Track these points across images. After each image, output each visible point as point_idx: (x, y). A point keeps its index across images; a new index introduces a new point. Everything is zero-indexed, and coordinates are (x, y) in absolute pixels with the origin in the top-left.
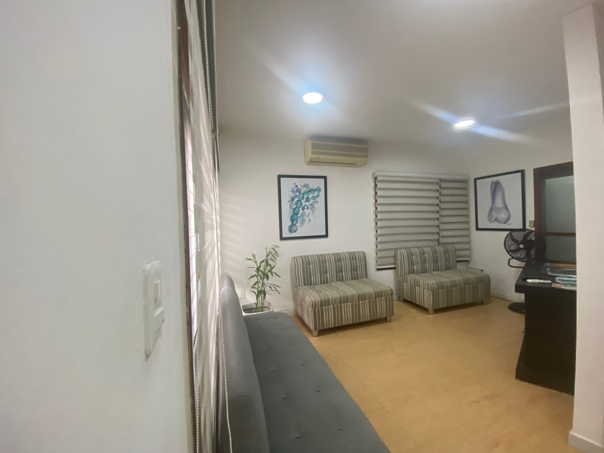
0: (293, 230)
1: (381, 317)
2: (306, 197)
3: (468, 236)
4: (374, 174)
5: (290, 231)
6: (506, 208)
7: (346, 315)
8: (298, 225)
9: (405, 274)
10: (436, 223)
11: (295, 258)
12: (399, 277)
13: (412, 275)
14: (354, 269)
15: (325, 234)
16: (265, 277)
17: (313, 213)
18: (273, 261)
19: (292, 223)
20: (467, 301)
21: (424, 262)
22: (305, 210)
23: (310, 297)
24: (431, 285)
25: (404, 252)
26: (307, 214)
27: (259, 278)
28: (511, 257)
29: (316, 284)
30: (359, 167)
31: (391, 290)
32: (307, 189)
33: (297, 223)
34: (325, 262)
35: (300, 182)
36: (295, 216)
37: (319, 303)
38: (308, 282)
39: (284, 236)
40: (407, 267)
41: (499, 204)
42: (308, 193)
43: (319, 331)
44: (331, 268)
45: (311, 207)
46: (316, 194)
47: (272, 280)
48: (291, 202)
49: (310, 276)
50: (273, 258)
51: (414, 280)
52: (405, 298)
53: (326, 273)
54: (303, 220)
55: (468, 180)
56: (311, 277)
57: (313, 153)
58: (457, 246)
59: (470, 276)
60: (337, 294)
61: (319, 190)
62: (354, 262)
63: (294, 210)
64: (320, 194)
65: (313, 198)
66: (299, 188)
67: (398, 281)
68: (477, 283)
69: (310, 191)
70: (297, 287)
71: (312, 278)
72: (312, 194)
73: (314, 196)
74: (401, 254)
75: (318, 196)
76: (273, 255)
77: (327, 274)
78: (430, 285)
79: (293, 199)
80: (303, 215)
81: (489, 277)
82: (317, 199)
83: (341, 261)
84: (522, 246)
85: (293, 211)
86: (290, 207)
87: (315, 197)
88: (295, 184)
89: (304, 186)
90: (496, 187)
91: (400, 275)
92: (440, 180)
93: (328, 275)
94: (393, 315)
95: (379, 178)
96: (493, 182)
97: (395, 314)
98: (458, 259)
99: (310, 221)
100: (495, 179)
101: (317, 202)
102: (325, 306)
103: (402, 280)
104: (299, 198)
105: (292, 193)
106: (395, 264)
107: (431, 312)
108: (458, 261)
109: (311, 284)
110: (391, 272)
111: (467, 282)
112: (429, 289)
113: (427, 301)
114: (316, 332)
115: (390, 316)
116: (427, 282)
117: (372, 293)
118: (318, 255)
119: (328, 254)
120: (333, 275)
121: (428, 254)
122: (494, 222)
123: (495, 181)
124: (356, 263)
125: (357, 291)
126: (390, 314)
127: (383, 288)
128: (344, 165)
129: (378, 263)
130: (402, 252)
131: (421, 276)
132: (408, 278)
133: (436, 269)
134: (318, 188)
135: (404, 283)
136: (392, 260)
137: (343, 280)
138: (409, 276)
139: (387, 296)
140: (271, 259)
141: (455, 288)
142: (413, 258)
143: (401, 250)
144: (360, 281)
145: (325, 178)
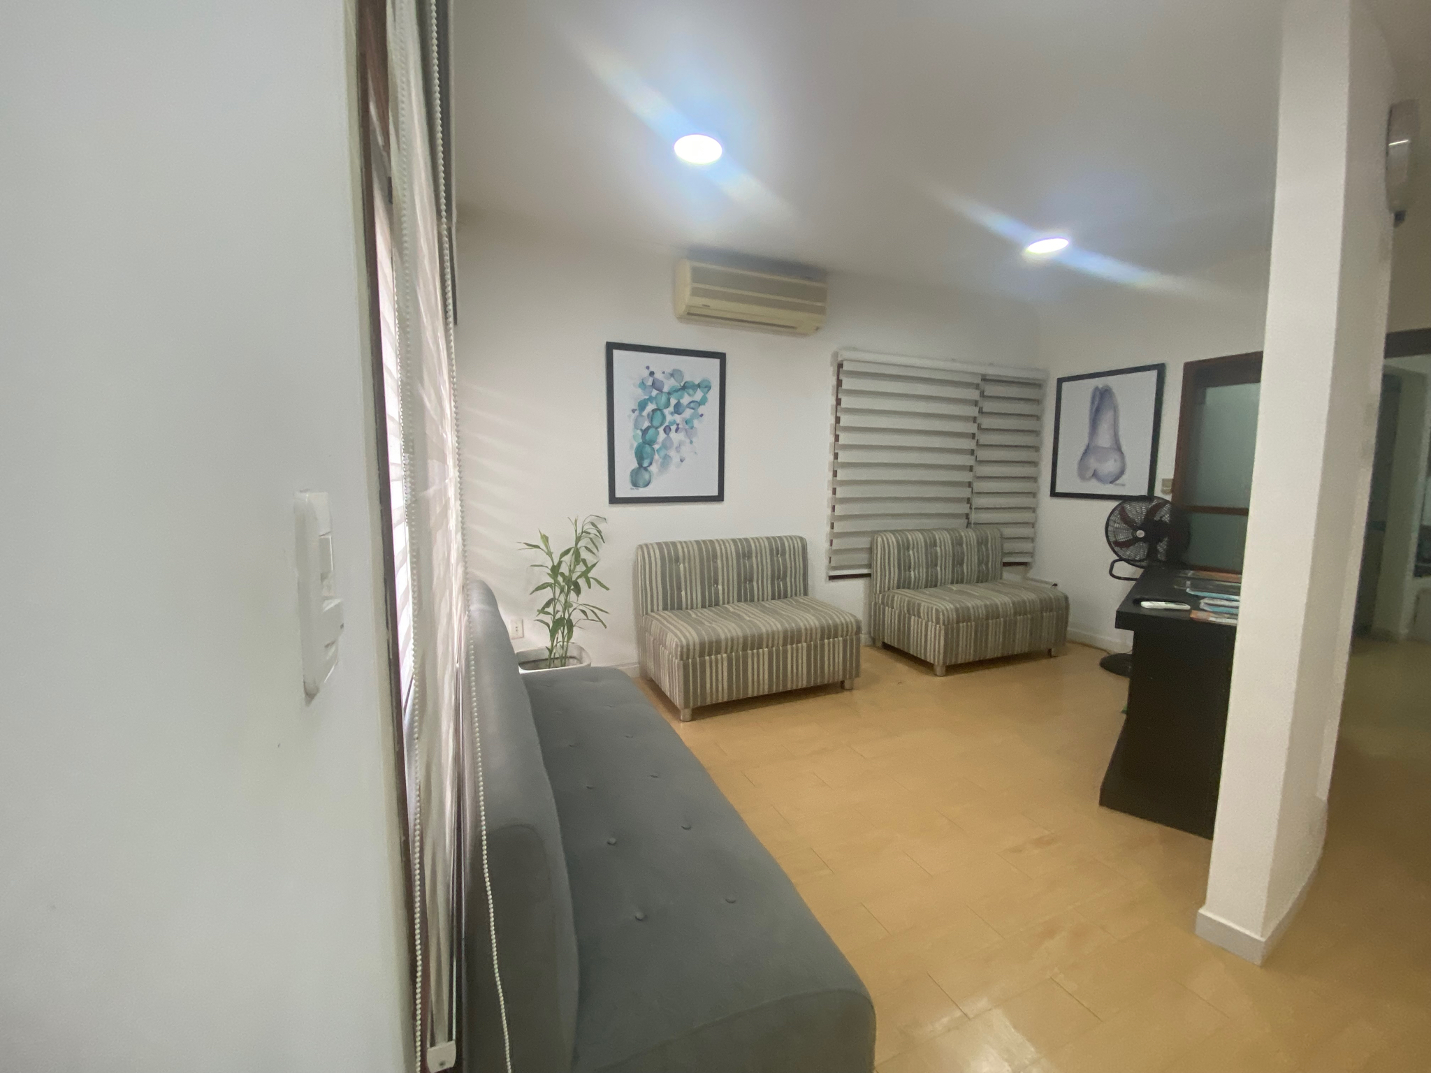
0: (641, 482)
1: (831, 681)
2: (676, 401)
3: (1034, 510)
4: (836, 354)
5: (635, 484)
6: (1118, 449)
8: (654, 468)
9: (889, 589)
10: (965, 477)
11: (644, 548)
12: (877, 595)
13: (905, 590)
14: (778, 575)
15: (716, 493)
16: (572, 590)
17: (691, 442)
18: (592, 552)
19: (640, 465)
20: (1018, 650)
21: (933, 563)
22: (673, 434)
23: (676, 635)
24: (943, 612)
25: (890, 541)
26: (676, 444)
27: (558, 591)
28: (1117, 558)
29: (692, 608)
30: (804, 335)
31: (858, 622)
32: (678, 382)
33: (650, 464)
34: (713, 559)
35: (661, 364)
36: (648, 449)
37: (698, 647)
38: (673, 604)
39: (619, 494)
40: (895, 573)
41: (1104, 440)
42: (679, 393)
43: (693, 710)
44: (728, 574)
45: (687, 427)
46: (698, 395)
47: (588, 596)
48: (637, 412)
49: (679, 589)
50: (591, 546)
51: (909, 601)
52: (886, 641)
53: (716, 582)
54: (666, 460)
55: (1045, 381)
56: (681, 591)
57: (695, 292)
58: (1008, 531)
59: (1028, 596)
60: (738, 630)
61: (706, 387)
62: (780, 558)
63: (645, 432)
64: (709, 395)
65: (692, 405)
66: (658, 380)
67: (873, 603)
68: (1042, 611)
69: (684, 388)
70: (647, 614)
71: (683, 592)
72: (689, 395)
73: (692, 402)
74: (884, 545)
75: (703, 402)
76: (591, 539)
77: (717, 586)
78: (941, 614)
79: (642, 405)
80: (665, 446)
81: (1066, 598)
82: (701, 410)
83: (750, 557)
84: (1141, 534)
85: (643, 435)
86: (636, 426)
87: (697, 404)
88: (648, 368)
89: (672, 375)
90: (1102, 401)
91: (878, 592)
92: (985, 379)
93: (720, 587)
94: (857, 675)
95: (847, 367)
96: (1097, 388)
97: (862, 673)
98: (1006, 560)
99: (682, 461)
100: (1100, 382)
101: (702, 415)
102: (710, 655)
103: (883, 603)
104: (657, 404)
105: (640, 391)
106: (869, 566)
107: (938, 670)
108: (1006, 564)
109: (680, 608)
110: (860, 584)
111: (1020, 609)
112: (938, 622)
113: (933, 648)
114: (688, 712)
115: (851, 677)
116: (935, 607)
117: (816, 630)
118: (697, 542)
119: (722, 540)
120: (731, 588)
121: (943, 544)
122: (1089, 479)
123: (1100, 386)
124: (784, 560)
125: (782, 624)
126: (851, 673)
127: (839, 618)
128: (769, 327)
129: (833, 564)
130: (887, 540)
131: (924, 593)
132: (896, 598)
133: (958, 580)
134: (703, 381)
135: (887, 608)
136: (863, 558)
137: (752, 600)
138: (897, 593)
139: (847, 635)
140: (586, 547)
141: (994, 621)
142: (909, 556)
143: (885, 535)
144: (791, 603)
145: (721, 357)
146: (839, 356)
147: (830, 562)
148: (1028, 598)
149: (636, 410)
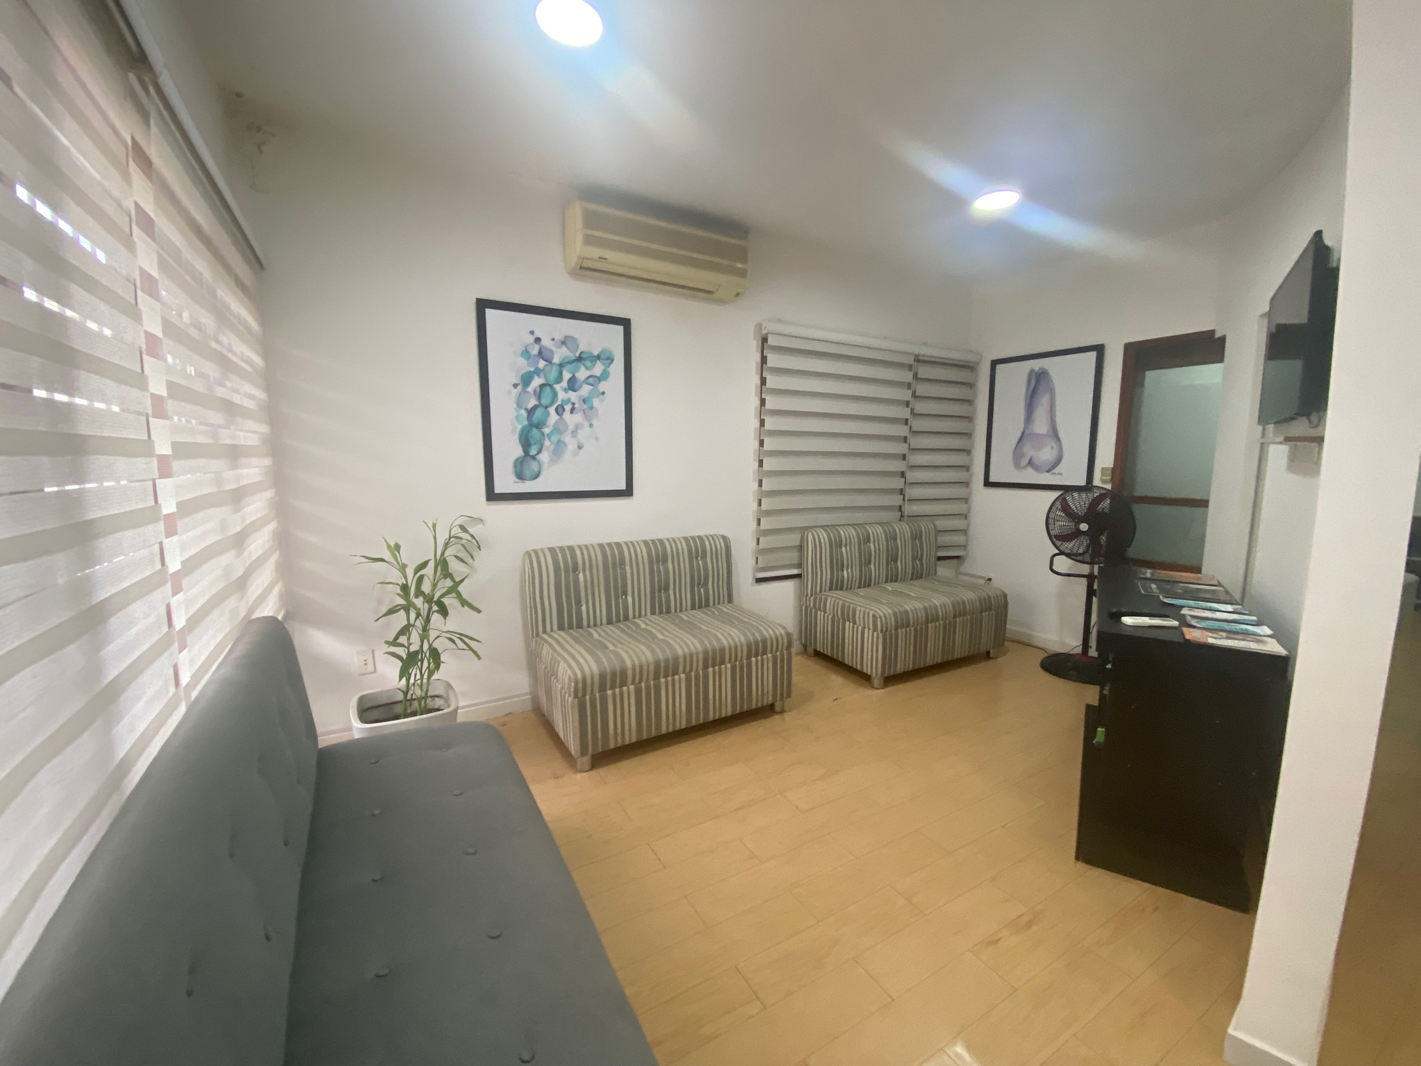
0: (528, 474)
1: (760, 705)
2: (570, 376)
3: (966, 500)
4: (759, 326)
5: (520, 476)
6: (1055, 435)
7: (670, 707)
8: (544, 457)
9: (821, 591)
10: (899, 466)
11: (532, 556)
12: (808, 598)
13: (839, 592)
14: (699, 581)
15: (623, 486)
16: (436, 611)
17: (591, 425)
18: (463, 561)
19: (526, 453)
20: (957, 655)
21: (866, 561)
22: (567, 415)
23: (570, 667)
24: (881, 618)
25: (821, 537)
26: (571, 427)
27: (413, 615)
28: (1057, 552)
29: (595, 625)
30: (721, 302)
31: (789, 635)
32: (572, 352)
33: (539, 452)
34: (621, 565)
35: (549, 328)
36: (535, 431)
37: (597, 679)
38: (571, 621)
39: (499, 489)
40: (827, 575)
41: (1040, 426)
42: (574, 364)
43: (593, 756)
44: (639, 583)
45: (585, 407)
46: (598, 369)
47: (458, 620)
48: (520, 388)
49: (579, 603)
50: (463, 555)
51: (843, 606)
52: (818, 649)
53: (625, 593)
54: (559, 448)
55: (978, 363)
56: (582, 606)
57: (589, 240)
58: (941, 524)
59: (968, 596)
60: (649, 654)
61: (608, 358)
62: (700, 562)
63: (531, 412)
64: (612, 369)
65: (591, 380)
66: (545, 348)
67: (804, 608)
68: (981, 612)
69: (580, 359)
70: (538, 635)
71: (584, 608)
72: (587, 368)
73: (591, 376)
74: (815, 542)
75: (604, 376)
76: (463, 545)
77: (626, 597)
78: (879, 619)
79: (526, 379)
80: (557, 430)
81: (1005, 596)
82: (602, 386)
83: (665, 561)
84: (1084, 527)
85: (528, 416)
86: (519, 404)
87: (597, 380)
88: (532, 333)
89: (563, 343)
90: (1038, 384)
91: (809, 595)
92: (918, 359)
93: (630, 599)
94: (789, 695)
95: (772, 341)
96: (1032, 371)
97: (794, 693)
98: (940, 554)
99: (580, 448)
100: (1036, 364)
101: (603, 393)
102: (613, 688)
103: (814, 606)
104: (545, 377)
105: (522, 361)
106: (800, 566)
107: (876, 682)
108: (940, 558)
109: (580, 626)
110: (790, 585)
111: (960, 611)
112: (875, 629)
113: (871, 658)
114: (586, 760)
115: (782, 699)
116: (871, 613)
117: (742, 645)
118: (601, 546)
119: (632, 542)
120: (643, 598)
121: (876, 541)
122: (1025, 467)
123: (1036, 369)
124: (705, 564)
125: (702, 642)
126: (782, 694)
127: (768, 632)
128: (681, 290)
129: (760, 565)
130: (819, 536)
131: (857, 595)
132: (828, 601)
133: (893, 578)
134: (604, 351)
135: (819, 612)
136: (793, 556)
137: (668, 612)
138: (829, 596)
139: (777, 651)
140: (457, 557)
141: (933, 624)
142: (842, 553)
143: (815, 531)
144: (713, 613)
145: (626, 323)
146: (763, 328)
147: (757, 563)
148: (967, 598)
149: (519, 384)
